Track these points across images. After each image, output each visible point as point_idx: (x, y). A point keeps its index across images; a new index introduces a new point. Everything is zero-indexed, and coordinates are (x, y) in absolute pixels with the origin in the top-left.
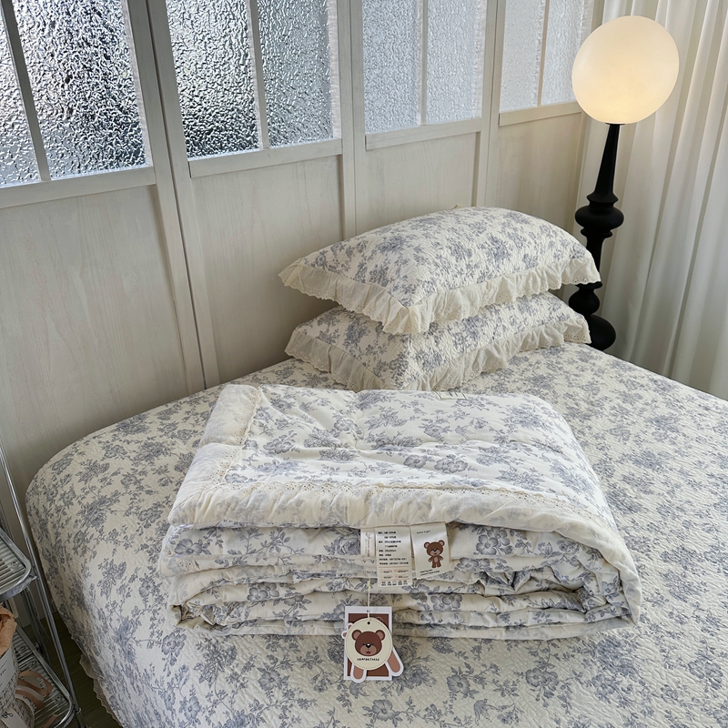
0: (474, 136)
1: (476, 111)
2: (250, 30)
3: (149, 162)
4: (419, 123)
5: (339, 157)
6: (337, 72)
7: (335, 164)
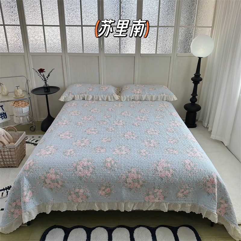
0: (170, 57)
7: (134, 58)
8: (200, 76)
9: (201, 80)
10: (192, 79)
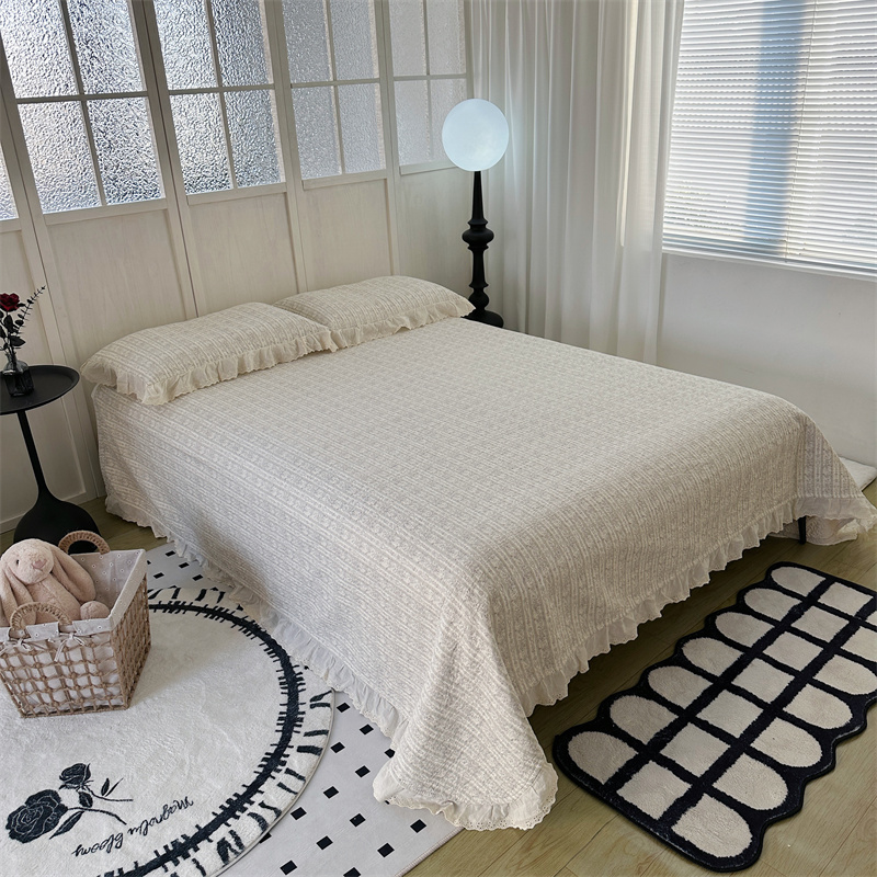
0: (383, 182)
1: (383, 166)
2: (221, 116)
3: (163, 196)
4: (340, 172)
5: (285, 193)
6: (279, 140)
7: (283, 198)
8: (487, 226)
9: (490, 237)
10: (466, 238)
